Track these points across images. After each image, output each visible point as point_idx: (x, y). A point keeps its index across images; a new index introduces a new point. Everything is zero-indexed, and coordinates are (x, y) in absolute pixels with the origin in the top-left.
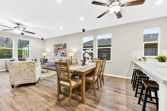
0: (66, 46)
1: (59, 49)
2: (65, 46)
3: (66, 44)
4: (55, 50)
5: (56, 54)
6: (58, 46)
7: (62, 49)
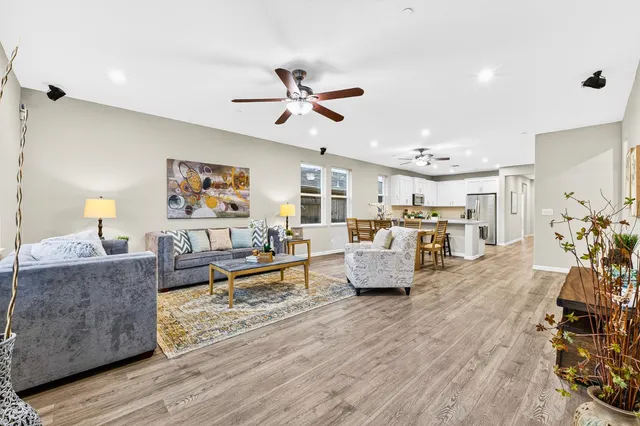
0: (248, 178)
2: (241, 180)
3: (247, 170)
4: (179, 186)
5: (189, 210)
6: (202, 171)
7: (230, 188)
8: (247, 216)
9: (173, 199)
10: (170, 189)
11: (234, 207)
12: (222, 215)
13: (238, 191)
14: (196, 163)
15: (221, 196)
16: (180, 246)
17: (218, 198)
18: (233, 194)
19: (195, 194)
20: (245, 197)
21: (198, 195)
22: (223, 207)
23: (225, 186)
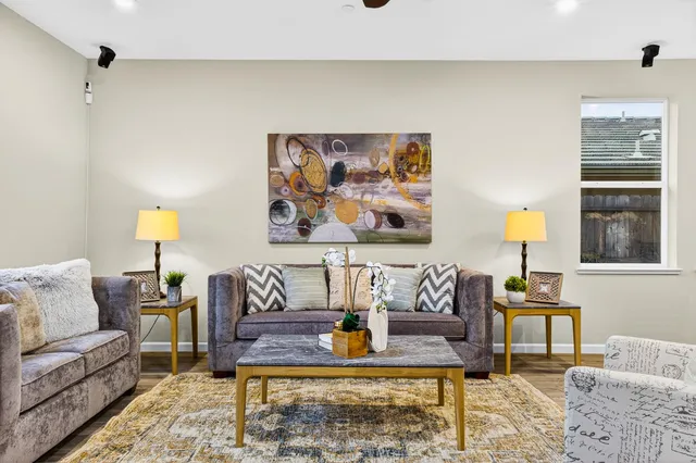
0: (426, 156)
1: (338, 175)
2: (413, 156)
3: (425, 137)
4: (287, 181)
5: (305, 228)
6: (327, 149)
7: (387, 181)
8: (425, 240)
9: (277, 207)
10: (274, 189)
11: (396, 219)
12: (368, 238)
13: (404, 185)
14: (317, 136)
15: (368, 197)
16: (261, 296)
17: (361, 203)
18: (392, 193)
19: (314, 195)
20: (419, 197)
21: (320, 197)
22: (371, 221)
23: (375, 176)
